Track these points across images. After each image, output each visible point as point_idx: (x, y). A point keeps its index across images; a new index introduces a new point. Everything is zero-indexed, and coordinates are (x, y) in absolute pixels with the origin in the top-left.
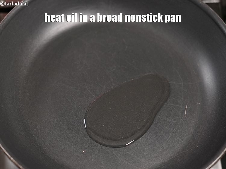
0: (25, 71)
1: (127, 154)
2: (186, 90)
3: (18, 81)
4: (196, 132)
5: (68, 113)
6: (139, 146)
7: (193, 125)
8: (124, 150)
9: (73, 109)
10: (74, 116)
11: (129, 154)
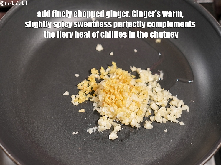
0: (22, 69)
1: (123, 150)
2: (180, 88)
3: (15, 80)
4: (190, 129)
5: (64, 110)
6: (134, 143)
7: (187, 122)
8: (119, 147)
9: (70, 106)
10: (71, 113)
11: (124, 150)
